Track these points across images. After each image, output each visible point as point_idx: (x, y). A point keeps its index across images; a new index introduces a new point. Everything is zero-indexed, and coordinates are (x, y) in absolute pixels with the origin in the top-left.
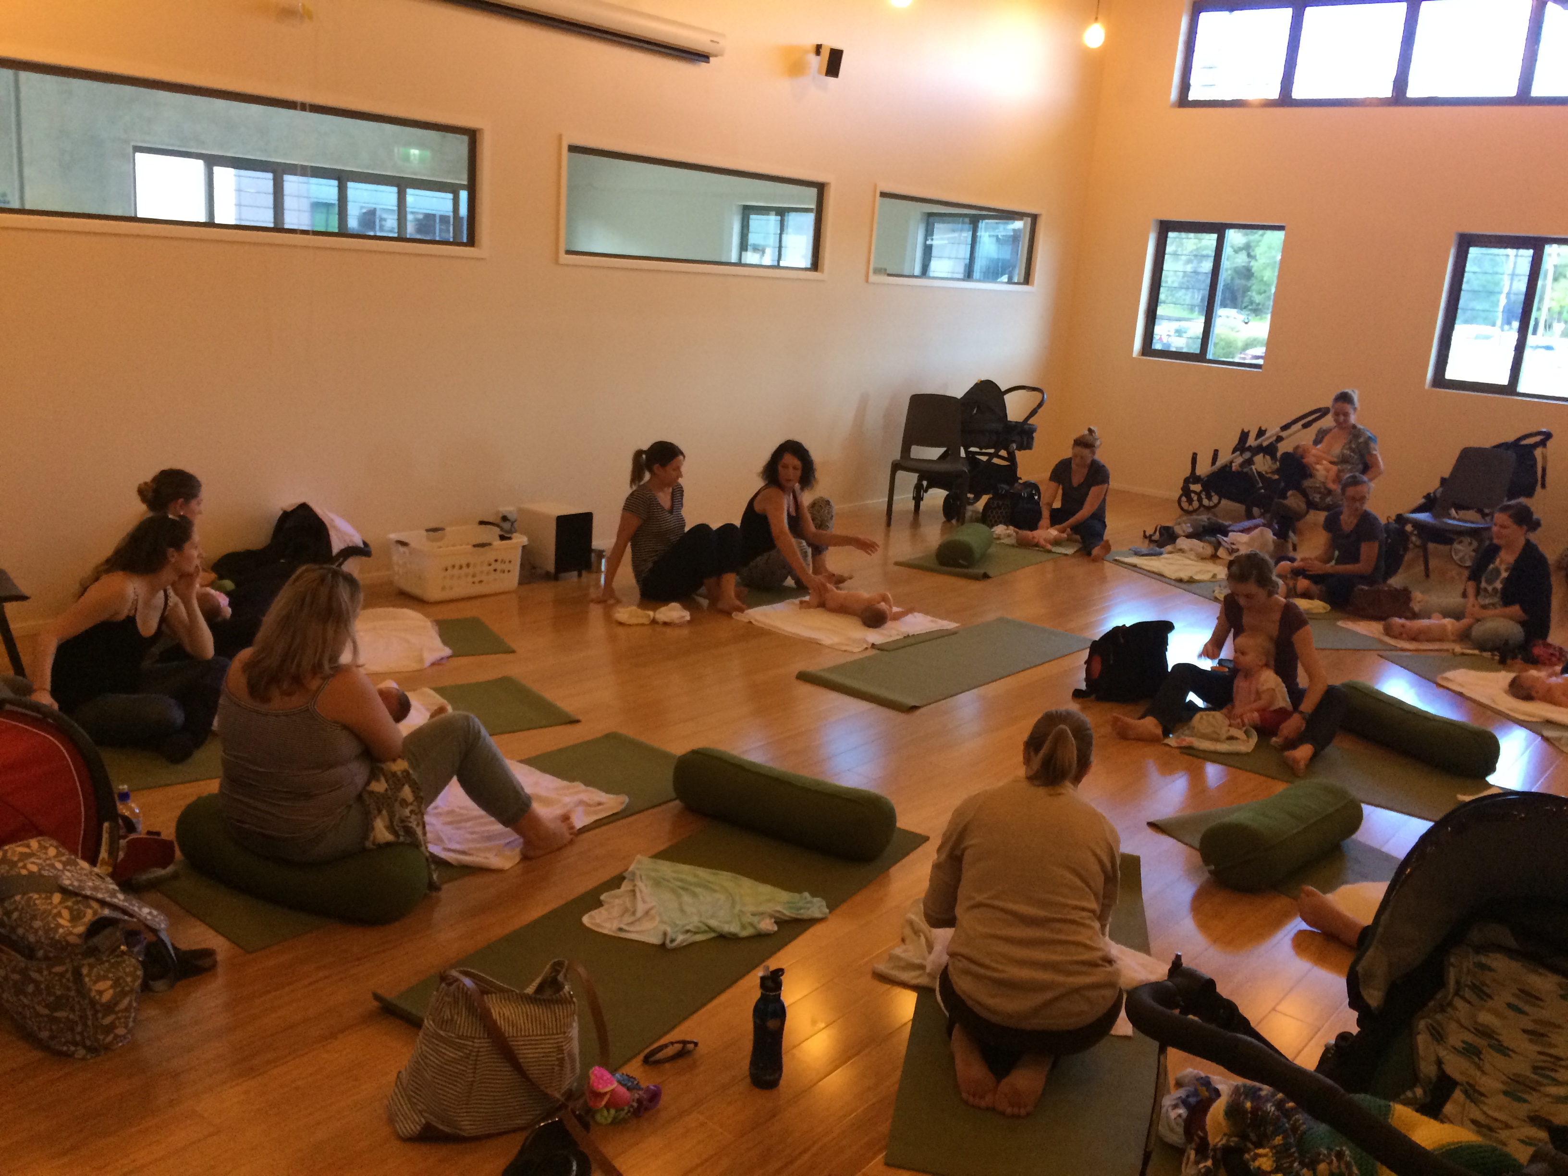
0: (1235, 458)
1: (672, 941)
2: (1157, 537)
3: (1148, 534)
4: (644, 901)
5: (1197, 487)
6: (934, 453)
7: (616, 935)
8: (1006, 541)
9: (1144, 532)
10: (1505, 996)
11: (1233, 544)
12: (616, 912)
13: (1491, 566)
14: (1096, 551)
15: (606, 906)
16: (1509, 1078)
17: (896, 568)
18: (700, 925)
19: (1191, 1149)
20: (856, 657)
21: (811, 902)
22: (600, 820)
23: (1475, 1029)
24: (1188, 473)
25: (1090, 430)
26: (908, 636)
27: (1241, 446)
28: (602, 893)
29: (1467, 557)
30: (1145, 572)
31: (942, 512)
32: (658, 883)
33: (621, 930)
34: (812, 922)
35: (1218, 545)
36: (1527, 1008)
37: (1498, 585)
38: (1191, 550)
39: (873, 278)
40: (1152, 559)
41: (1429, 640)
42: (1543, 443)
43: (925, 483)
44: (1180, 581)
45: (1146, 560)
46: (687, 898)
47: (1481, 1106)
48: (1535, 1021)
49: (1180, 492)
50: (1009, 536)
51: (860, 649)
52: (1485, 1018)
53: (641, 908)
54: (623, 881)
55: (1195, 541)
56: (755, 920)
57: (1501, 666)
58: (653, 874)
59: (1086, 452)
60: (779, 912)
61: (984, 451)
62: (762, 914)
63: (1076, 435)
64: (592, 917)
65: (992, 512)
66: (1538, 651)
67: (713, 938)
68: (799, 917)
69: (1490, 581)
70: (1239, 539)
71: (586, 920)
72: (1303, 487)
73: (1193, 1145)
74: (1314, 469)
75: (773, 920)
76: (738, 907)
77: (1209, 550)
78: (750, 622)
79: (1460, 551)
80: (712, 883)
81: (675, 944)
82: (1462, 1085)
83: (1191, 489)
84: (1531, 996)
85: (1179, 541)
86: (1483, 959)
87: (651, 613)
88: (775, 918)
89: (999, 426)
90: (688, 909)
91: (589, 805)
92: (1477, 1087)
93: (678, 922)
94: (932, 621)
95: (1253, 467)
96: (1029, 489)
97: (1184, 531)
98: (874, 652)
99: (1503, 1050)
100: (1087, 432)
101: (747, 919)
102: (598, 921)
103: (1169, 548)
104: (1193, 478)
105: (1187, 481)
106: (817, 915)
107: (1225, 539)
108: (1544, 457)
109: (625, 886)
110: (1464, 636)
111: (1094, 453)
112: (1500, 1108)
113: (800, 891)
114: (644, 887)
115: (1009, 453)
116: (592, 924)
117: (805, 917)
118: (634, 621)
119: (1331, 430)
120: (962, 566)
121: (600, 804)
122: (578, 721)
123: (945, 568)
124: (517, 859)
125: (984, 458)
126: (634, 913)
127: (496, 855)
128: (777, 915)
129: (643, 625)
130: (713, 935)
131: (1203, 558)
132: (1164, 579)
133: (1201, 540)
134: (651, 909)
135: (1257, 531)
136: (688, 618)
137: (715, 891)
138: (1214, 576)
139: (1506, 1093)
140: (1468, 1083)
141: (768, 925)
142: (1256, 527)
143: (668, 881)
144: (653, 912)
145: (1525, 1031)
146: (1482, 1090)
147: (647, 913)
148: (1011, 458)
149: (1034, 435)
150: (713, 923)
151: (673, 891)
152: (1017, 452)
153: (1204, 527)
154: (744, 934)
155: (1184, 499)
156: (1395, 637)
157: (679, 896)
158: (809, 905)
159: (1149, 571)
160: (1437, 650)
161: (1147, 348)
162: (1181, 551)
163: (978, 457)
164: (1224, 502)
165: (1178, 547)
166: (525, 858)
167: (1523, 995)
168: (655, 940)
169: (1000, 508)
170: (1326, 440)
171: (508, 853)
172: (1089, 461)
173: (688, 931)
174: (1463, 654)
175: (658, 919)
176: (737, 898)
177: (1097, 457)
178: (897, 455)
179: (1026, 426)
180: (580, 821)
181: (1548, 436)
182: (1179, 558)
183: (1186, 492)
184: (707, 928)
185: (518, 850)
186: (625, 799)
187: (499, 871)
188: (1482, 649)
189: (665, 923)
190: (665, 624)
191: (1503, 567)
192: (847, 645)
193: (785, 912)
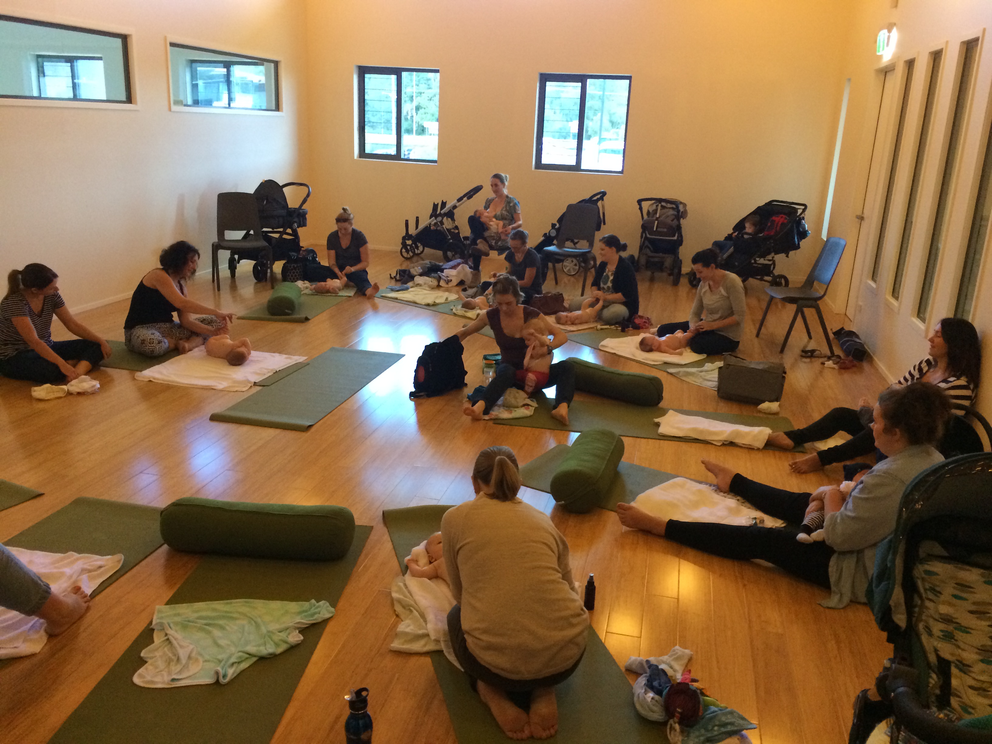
0: (432, 221)
1: (225, 676)
2: (398, 277)
3: (393, 276)
4: (181, 647)
5: (409, 242)
6: (238, 235)
7: (170, 686)
8: (307, 291)
9: (390, 275)
10: (948, 590)
11: (448, 277)
12: (161, 664)
13: (605, 274)
14: (369, 291)
15: (150, 661)
16: (979, 649)
17: (240, 321)
18: (241, 654)
19: (675, 723)
20: (246, 395)
21: (319, 607)
22: (104, 581)
23: (941, 619)
24: (404, 234)
25: (344, 209)
26: (276, 372)
27: (434, 214)
28: (141, 651)
29: (572, 270)
30: (405, 302)
31: (253, 276)
32: (185, 626)
33: (173, 680)
34: (326, 621)
35: (439, 279)
36: (964, 595)
37: (610, 284)
38: (425, 284)
39: (174, 108)
40: (404, 293)
41: (581, 323)
42: (602, 198)
43: (236, 257)
44: (428, 305)
45: (401, 293)
46: (217, 633)
47: (970, 674)
48: (974, 603)
49: (401, 246)
50: (307, 288)
51: (247, 388)
52: (944, 609)
53: (183, 654)
54: (153, 632)
55: (426, 278)
56: (283, 635)
57: (623, 333)
58: (177, 619)
59: (346, 225)
60: (299, 623)
61: (275, 230)
62: (287, 629)
63: (335, 216)
64: (141, 676)
65: (290, 273)
66: (637, 321)
67: (255, 663)
68: (315, 622)
69: (605, 283)
70: (451, 273)
71: (136, 680)
72: (485, 236)
73: (676, 719)
74: (489, 224)
75: (297, 631)
76: (264, 630)
77: (435, 283)
78: (150, 381)
79: (567, 266)
80: (231, 612)
81: (228, 679)
82: (953, 662)
83: (407, 243)
84: (964, 586)
85: (416, 278)
86: (927, 567)
87: (65, 387)
88: (298, 628)
89: (283, 212)
90: (222, 642)
91: (90, 571)
92: (965, 662)
93: (220, 657)
94: (287, 358)
95: (444, 226)
96: (312, 254)
97: (417, 272)
98: (258, 388)
99: (966, 630)
100: (342, 211)
101: (277, 637)
102: (149, 678)
103: (410, 284)
104: (408, 236)
105: (404, 238)
106: (328, 616)
107: (443, 274)
108: (603, 207)
109: (158, 638)
110: (599, 318)
111: (351, 224)
112: (983, 672)
113: (307, 600)
114: (175, 634)
115: (293, 230)
116: (143, 682)
117: (320, 620)
118: (51, 396)
119: (493, 200)
120: (288, 314)
121: (100, 567)
122: (42, 494)
123: (276, 317)
124: (45, 639)
125: (276, 236)
126: (178, 659)
127: (24, 642)
128: (299, 626)
129: (61, 398)
130: (255, 659)
131: (433, 288)
132: (417, 305)
133: (428, 276)
134: (191, 652)
135: (460, 267)
136: (98, 386)
137: (236, 619)
138: (447, 299)
139: (982, 661)
140: (957, 660)
141: (295, 638)
142: (459, 264)
143: (193, 622)
144: (193, 655)
145: (971, 612)
146: (967, 663)
147: (189, 657)
148: (295, 234)
149: (307, 216)
150: (251, 649)
151: (201, 629)
152: (297, 229)
153: (428, 268)
154: (279, 650)
155: (404, 250)
156: (563, 324)
157: (209, 633)
158: (319, 609)
159: (406, 301)
160: (587, 329)
161: (363, 153)
162: (418, 285)
163: (270, 234)
164: (427, 250)
165: (417, 283)
166: (51, 636)
167: (959, 587)
168: (208, 680)
169: (295, 268)
170: (491, 206)
171: (35, 636)
172: (350, 230)
173: (233, 664)
174: (602, 329)
175: (201, 659)
176: (259, 620)
177: (354, 227)
178: (214, 238)
179: (301, 211)
180: (88, 588)
181: (604, 194)
182: (419, 290)
183: (404, 245)
184: (247, 656)
185: (42, 632)
186: (120, 557)
187: (33, 655)
188: (611, 324)
189: (208, 661)
190: (79, 394)
191: (610, 274)
192: (234, 387)
193: (302, 621)
